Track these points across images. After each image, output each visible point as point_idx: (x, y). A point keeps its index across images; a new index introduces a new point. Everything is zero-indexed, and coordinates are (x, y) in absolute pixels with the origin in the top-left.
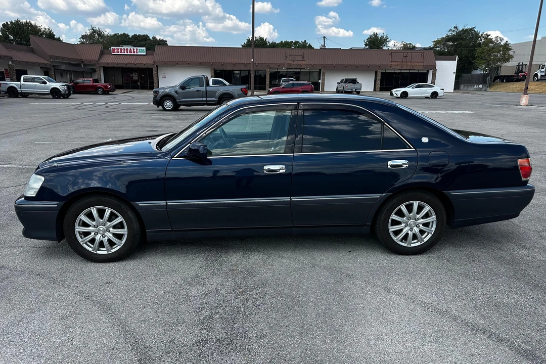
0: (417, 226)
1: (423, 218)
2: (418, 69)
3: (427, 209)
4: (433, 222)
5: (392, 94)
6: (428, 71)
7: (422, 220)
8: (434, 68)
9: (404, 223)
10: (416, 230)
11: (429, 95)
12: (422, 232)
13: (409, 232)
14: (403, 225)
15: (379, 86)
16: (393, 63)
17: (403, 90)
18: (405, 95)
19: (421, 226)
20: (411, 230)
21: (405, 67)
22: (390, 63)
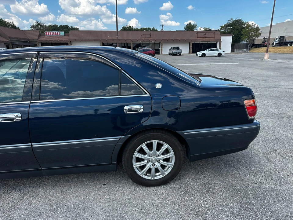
0: (158, 161)
1: (163, 154)
2: (212, 41)
3: (165, 146)
4: (172, 157)
5: (197, 55)
6: (217, 42)
7: (162, 156)
8: (220, 40)
9: (146, 159)
10: (158, 165)
11: (217, 55)
12: (163, 167)
13: (152, 167)
14: (146, 161)
15: (191, 50)
16: (198, 38)
17: (203, 52)
18: (204, 55)
19: (161, 161)
20: (153, 165)
21: (205, 40)
22: (197, 38)
